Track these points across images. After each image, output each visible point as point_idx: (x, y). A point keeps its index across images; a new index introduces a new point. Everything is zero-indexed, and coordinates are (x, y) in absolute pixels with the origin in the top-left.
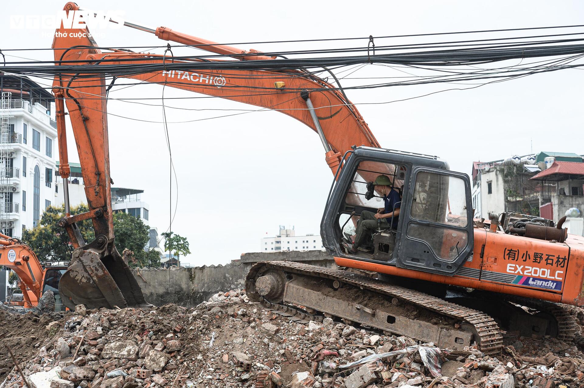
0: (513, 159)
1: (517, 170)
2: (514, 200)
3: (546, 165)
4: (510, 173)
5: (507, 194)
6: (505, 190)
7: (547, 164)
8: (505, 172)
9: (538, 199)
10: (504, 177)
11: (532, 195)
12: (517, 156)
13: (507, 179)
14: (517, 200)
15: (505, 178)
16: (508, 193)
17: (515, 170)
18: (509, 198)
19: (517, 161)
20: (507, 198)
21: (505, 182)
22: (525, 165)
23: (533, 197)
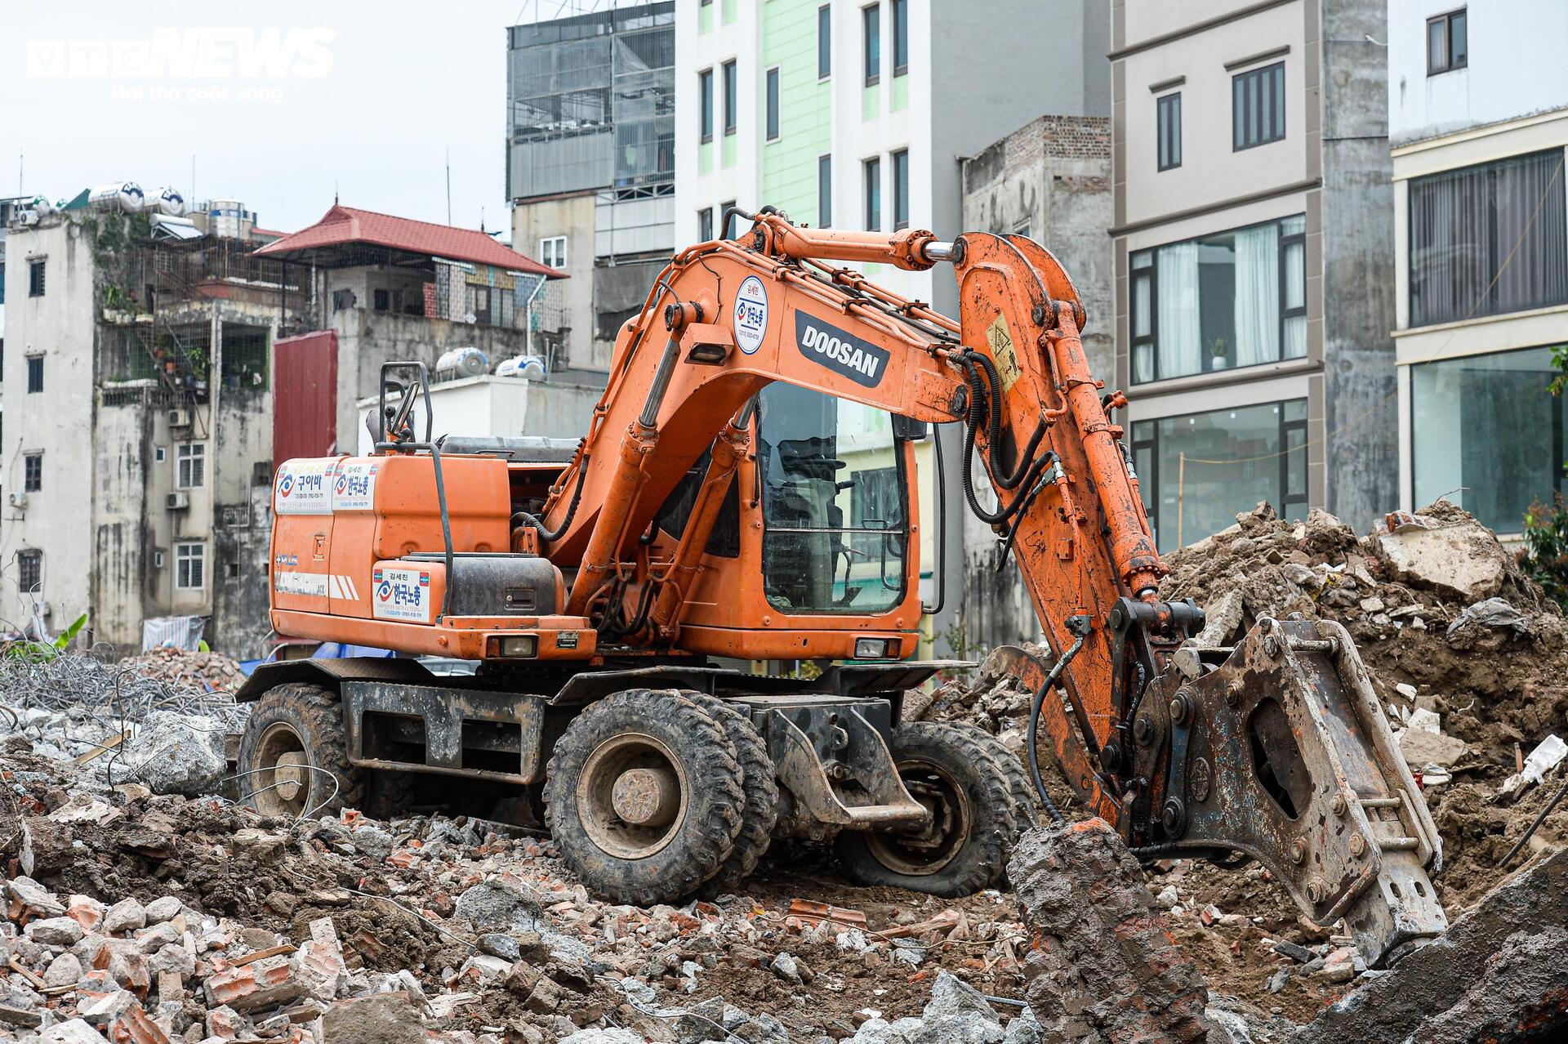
0: (124, 195)
1: (134, 229)
2: (127, 319)
3: (215, 221)
4: (114, 235)
5: (100, 299)
6: (96, 287)
7: (219, 218)
8: (100, 233)
9: (209, 323)
10: (96, 247)
11: (183, 310)
12: (135, 186)
13: (103, 253)
14: (138, 320)
15: (97, 251)
16: (105, 296)
17: (126, 230)
18: (108, 314)
19: (134, 203)
20: (102, 314)
21: (100, 261)
22: (159, 217)
23: (188, 315)
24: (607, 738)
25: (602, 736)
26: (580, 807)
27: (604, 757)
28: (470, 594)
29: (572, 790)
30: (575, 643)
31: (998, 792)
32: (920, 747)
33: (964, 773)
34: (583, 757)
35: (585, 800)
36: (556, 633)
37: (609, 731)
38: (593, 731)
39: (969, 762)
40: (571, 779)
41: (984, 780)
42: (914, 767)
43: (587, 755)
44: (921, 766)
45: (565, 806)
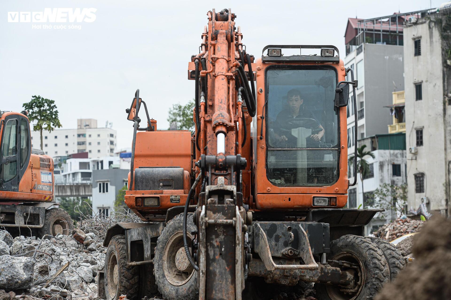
8: (444, 24)
10: (442, 31)
13: (447, 33)
15: (444, 33)
21: (444, 38)
24: (173, 234)
25: (171, 233)
26: (164, 265)
27: (173, 243)
28: (142, 183)
29: (161, 258)
30: (179, 200)
31: (375, 264)
32: (346, 246)
33: (362, 256)
34: (165, 243)
35: (166, 262)
36: (169, 196)
37: (173, 231)
38: (168, 231)
39: (364, 251)
40: (161, 253)
41: (369, 259)
42: (345, 255)
43: (166, 242)
44: (348, 255)
45: (158, 265)
